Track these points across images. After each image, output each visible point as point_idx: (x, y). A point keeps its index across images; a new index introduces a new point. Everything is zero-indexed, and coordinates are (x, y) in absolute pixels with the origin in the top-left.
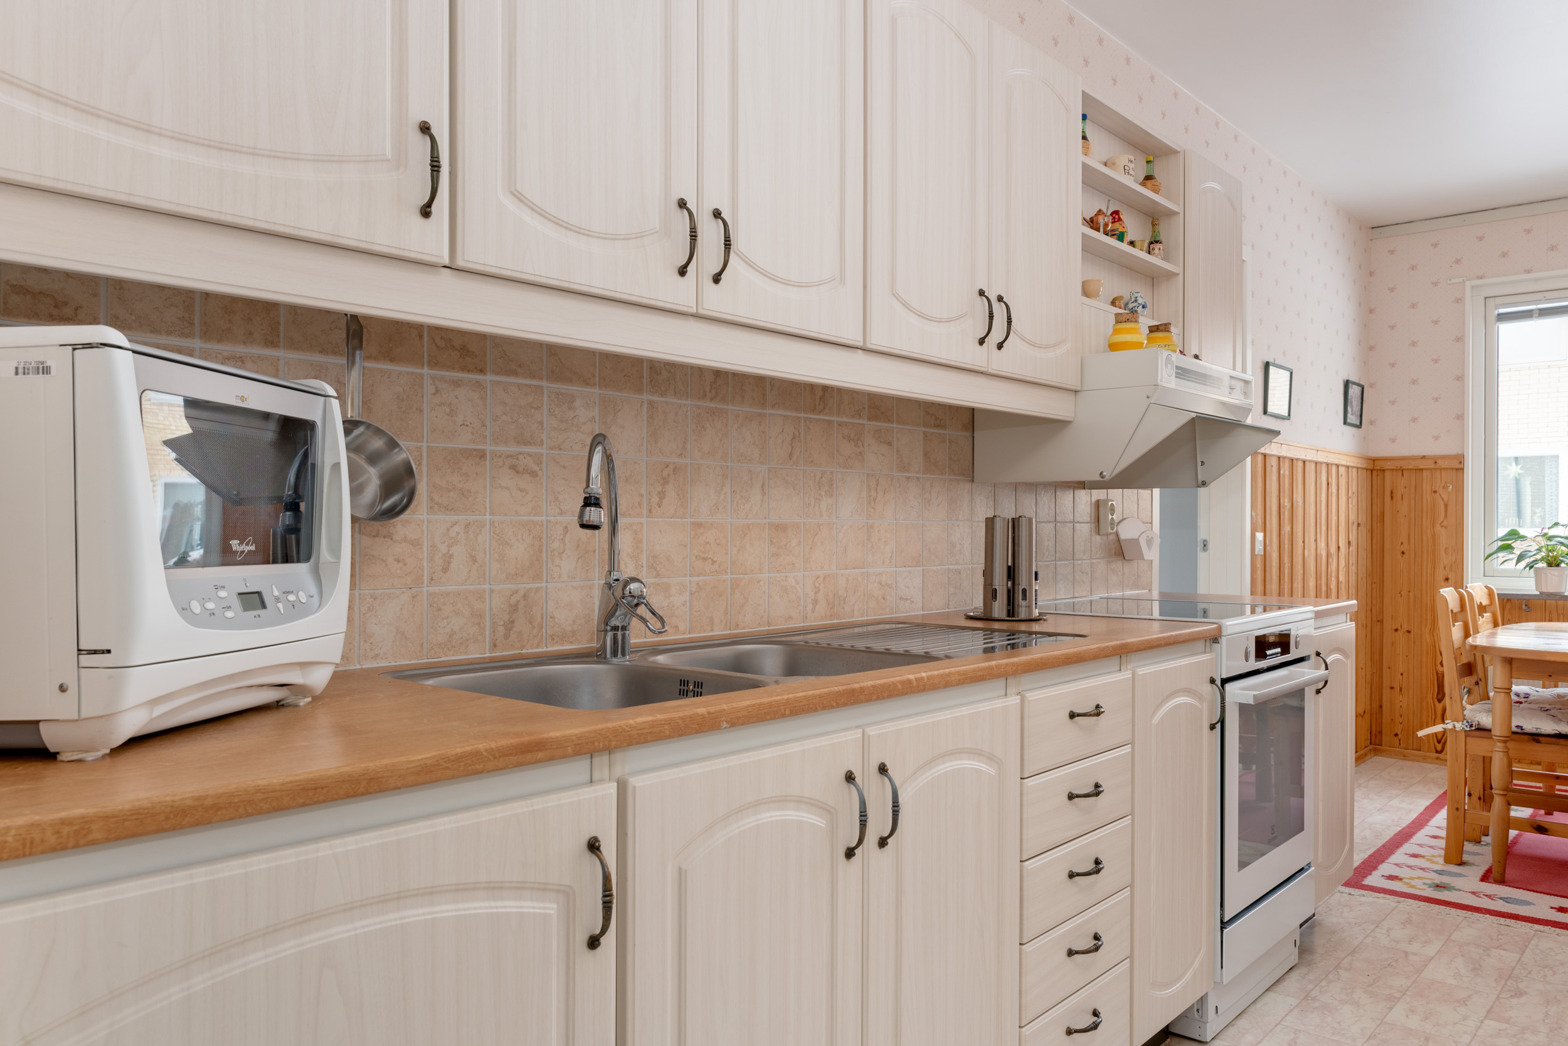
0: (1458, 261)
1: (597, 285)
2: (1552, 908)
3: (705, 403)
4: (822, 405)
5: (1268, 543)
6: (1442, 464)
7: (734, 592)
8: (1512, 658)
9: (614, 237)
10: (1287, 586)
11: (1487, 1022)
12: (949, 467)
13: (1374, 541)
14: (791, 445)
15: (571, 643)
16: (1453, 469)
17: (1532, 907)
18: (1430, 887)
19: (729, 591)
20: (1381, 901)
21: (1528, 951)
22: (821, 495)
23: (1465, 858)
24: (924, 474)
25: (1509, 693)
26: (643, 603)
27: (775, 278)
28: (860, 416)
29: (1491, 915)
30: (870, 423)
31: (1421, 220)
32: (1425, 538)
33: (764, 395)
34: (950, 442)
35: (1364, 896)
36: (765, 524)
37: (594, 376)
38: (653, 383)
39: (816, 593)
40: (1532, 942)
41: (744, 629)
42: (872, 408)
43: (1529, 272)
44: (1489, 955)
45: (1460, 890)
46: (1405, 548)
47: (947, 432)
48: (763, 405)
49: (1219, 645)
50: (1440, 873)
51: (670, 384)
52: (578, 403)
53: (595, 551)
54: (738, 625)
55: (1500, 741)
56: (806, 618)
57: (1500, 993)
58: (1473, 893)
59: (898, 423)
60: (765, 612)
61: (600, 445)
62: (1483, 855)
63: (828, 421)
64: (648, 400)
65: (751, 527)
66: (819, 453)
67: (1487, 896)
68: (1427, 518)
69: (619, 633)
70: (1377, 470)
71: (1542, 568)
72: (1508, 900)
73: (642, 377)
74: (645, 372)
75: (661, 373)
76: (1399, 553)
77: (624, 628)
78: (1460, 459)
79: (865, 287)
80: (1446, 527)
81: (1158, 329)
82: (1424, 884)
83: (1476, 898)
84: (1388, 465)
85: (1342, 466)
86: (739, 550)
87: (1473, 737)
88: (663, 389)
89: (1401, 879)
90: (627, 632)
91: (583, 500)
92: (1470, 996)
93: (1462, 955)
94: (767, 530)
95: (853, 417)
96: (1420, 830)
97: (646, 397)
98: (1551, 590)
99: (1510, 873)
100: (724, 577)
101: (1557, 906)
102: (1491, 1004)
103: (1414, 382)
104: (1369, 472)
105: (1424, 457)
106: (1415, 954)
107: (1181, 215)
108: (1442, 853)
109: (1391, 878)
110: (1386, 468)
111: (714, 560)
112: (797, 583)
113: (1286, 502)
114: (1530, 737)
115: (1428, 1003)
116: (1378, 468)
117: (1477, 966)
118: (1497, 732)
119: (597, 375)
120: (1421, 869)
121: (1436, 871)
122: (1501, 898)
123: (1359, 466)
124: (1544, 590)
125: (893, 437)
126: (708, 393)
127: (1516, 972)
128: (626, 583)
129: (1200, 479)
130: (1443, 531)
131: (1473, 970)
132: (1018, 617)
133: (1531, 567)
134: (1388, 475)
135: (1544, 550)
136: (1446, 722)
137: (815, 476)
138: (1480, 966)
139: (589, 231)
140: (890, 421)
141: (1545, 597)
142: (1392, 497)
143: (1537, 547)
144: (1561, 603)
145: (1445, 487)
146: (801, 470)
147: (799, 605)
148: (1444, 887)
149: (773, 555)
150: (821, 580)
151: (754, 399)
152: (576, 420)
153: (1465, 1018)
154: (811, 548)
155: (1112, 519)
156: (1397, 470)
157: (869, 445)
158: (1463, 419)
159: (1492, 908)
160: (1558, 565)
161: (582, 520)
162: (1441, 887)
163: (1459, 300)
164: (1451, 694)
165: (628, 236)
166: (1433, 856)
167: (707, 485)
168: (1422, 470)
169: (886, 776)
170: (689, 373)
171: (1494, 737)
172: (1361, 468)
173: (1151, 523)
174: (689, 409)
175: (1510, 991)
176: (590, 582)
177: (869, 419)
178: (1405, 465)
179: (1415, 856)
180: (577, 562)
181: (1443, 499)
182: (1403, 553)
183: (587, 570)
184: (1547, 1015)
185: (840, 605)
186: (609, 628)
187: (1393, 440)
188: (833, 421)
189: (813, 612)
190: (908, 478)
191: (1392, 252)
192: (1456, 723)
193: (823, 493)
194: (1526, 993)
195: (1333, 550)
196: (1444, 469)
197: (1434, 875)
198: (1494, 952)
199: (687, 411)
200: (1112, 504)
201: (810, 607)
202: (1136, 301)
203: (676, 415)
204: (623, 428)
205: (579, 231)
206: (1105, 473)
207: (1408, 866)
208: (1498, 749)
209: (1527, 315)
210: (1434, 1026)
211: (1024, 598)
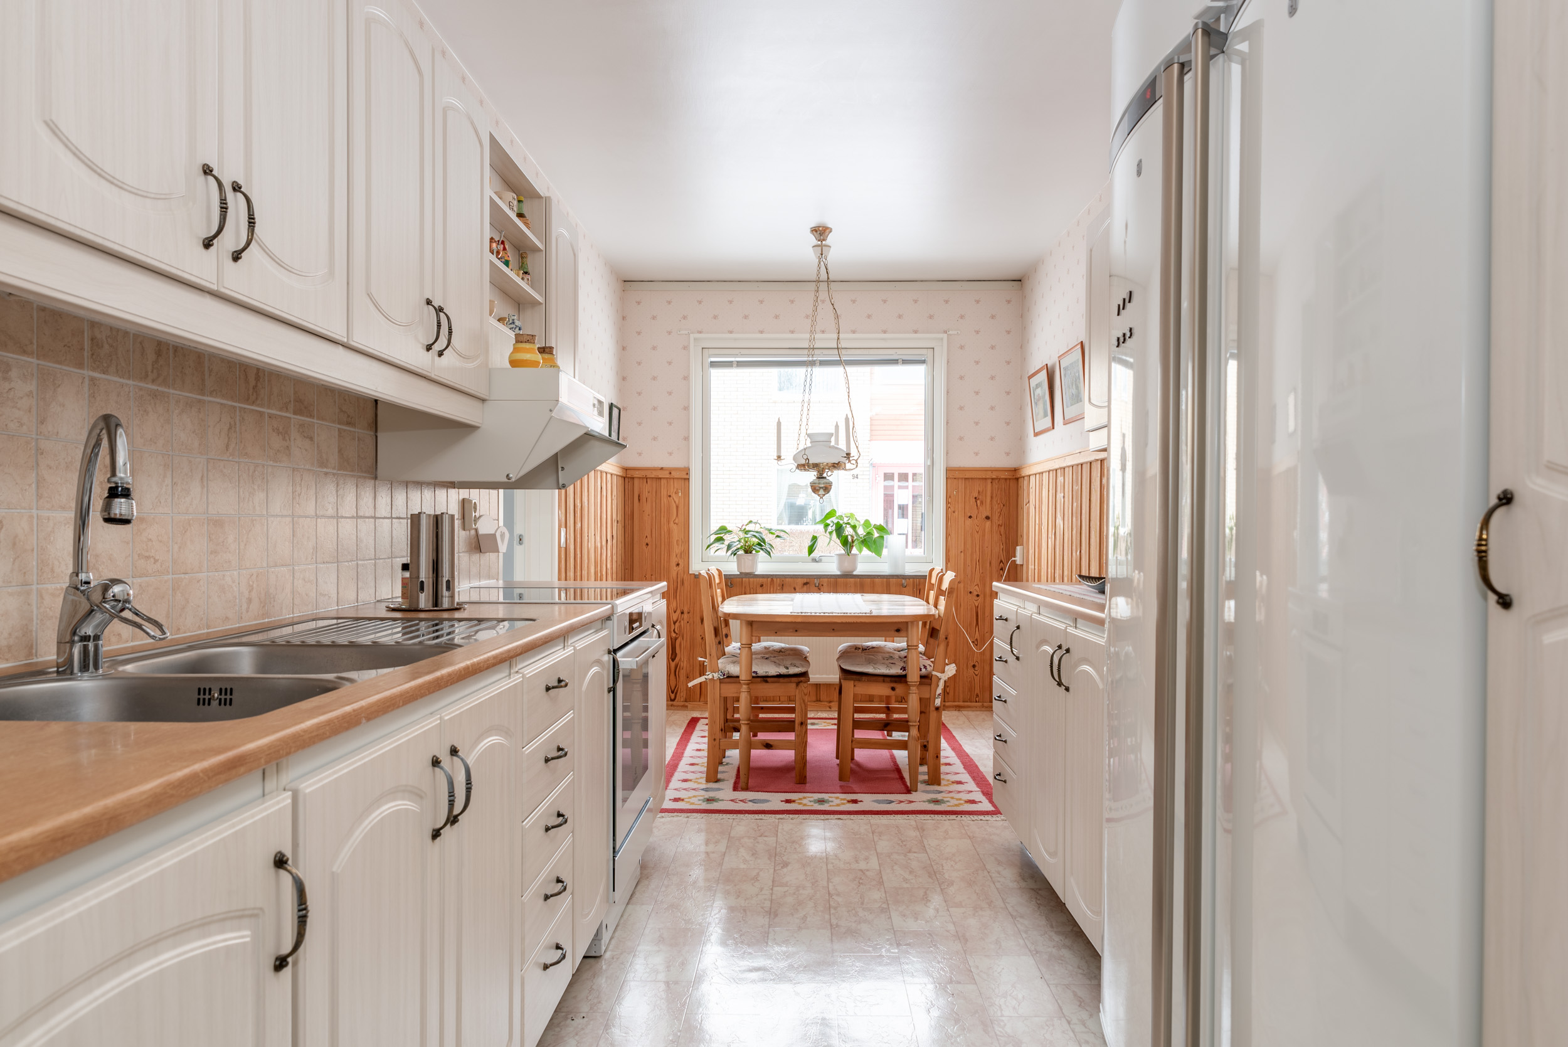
0: (685, 318)
1: (129, 246)
2: (782, 801)
3: (147, 384)
4: (255, 394)
5: (568, 537)
6: (675, 474)
7: (175, 594)
8: (752, 621)
9: (145, 194)
10: (578, 574)
11: (775, 889)
12: (358, 465)
13: (627, 535)
14: (228, 435)
15: (7, 660)
16: (682, 479)
17: (770, 803)
18: (704, 802)
19: (171, 592)
20: (675, 819)
21: (779, 834)
22: (254, 489)
23: (719, 776)
24: (339, 470)
25: (750, 647)
26: (128, 608)
27: (281, 263)
28: (287, 409)
29: (749, 814)
30: (295, 417)
31: (659, 281)
32: (663, 533)
33: (203, 380)
34: (358, 440)
35: (663, 817)
36: (204, 519)
37: (32, 343)
38: (94, 357)
39: (250, 592)
40: (779, 827)
41: (185, 633)
42: (297, 402)
43: (731, 332)
44: (758, 842)
45: (723, 800)
46: (648, 540)
47: (357, 430)
48: (202, 392)
49: (611, 622)
50: (706, 790)
51: (111, 360)
52: (14, 373)
53: (33, 550)
54: (179, 629)
55: (745, 684)
56: (241, 618)
57: (775, 867)
58: (732, 800)
59: (318, 419)
60: (204, 614)
61: (118, 428)
62: (727, 772)
63: (260, 412)
64: (89, 376)
65: (191, 522)
66: (253, 445)
67: (741, 801)
68: (664, 517)
69: (91, 646)
70: (629, 478)
71: (741, 555)
72: (755, 801)
73: (82, 349)
74: (86, 343)
75: (102, 347)
76: (644, 544)
77: (97, 638)
78: (687, 471)
79: (348, 283)
80: (677, 524)
81: (544, 351)
82: (699, 800)
83: (735, 804)
84: (637, 474)
85: (609, 473)
86: (180, 548)
87: (726, 683)
88: (105, 365)
89: (683, 800)
90: (101, 642)
91: (107, 492)
92: (758, 874)
93: (743, 846)
94: (206, 526)
95: (281, 410)
96: (680, 761)
97: (88, 373)
98: (748, 571)
99: (751, 783)
100: (166, 577)
101: (784, 800)
102: (772, 876)
103: (655, 409)
104: (623, 479)
105: (662, 469)
106: (713, 853)
107: (544, 252)
108: (705, 775)
109: (676, 800)
110: (635, 476)
111: (157, 558)
112: (234, 582)
113: (579, 504)
114: (762, 679)
115: (735, 885)
116: (629, 476)
117: (754, 852)
118: (743, 677)
119: (35, 342)
120: (693, 789)
121: (703, 789)
122: (750, 801)
123: (619, 474)
124: (743, 571)
125: (314, 432)
126: (149, 373)
127: (778, 850)
128: (106, 588)
129: (561, 483)
130: (675, 527)
131: (753, 855)
132: (442, 607)
133: (735, 554)
134: (636, 482)
135: (742, 541)
136: (707, 674)
137: (249, 470)
138: (756, 851)
139: (123, 183)
140: (311, 416)
141: (744, 575)
142: (639, 500)
143: (738, 539)
144: (751, 580)
145: (677, 493)
146: (236, 462)
147: (235, 605)
148: (713, 800)
149: (211, 553)
150: (255, 576)
151: (193, 384)
152: (12, 393)
153: (762, 889)
154: (246, 545)
155: (475, 515)
156: (643, 478)
157: (295, 439)
158: (689, 440)
159: (747, 809)
160: (751, 553)
161: (109, 514)
162: (711, 800)
163: (686, 348)
164: (710, 652)
165: (158, 196)
166: (697, 779)
167: (149, 476)
168: (661, 478)
169: (458, 756)
170: (131, 350)
171: (741, 682)
172: (619, 476)
173: (498, 520)
174: (131, 389)
175: (780, 864)
176: (28, 587)
177: (295, 413)
178: (649, 475)
179: (685, 781)
180: (13, 564)
181: (675, 502)
182: (647, 544)
183: (25, 573)
184: (806, 875)
185: (270, 603)
186: (76, 638)
187: (640, 454)
188: (264, 412)
189: (247, 612)
190: (326, 474)
191: (639, 303)
192: (714, 674)
193: (256, 487)
194: (789, 863)
195: (604, 543)
196: (676, 478)
197: (703, 793)
198: (760, 839)
199: (129, 392)
200: (475, 502)
201: (245, 606)
202: (513, 323)
203: (118, 396)
204: (64, 406)
205: (112, 181)
206: (511, 476)
207: (684, 789)
208: (744, 690)
209: (729, 365)
210: (745, 900)
211: (448, 588)
